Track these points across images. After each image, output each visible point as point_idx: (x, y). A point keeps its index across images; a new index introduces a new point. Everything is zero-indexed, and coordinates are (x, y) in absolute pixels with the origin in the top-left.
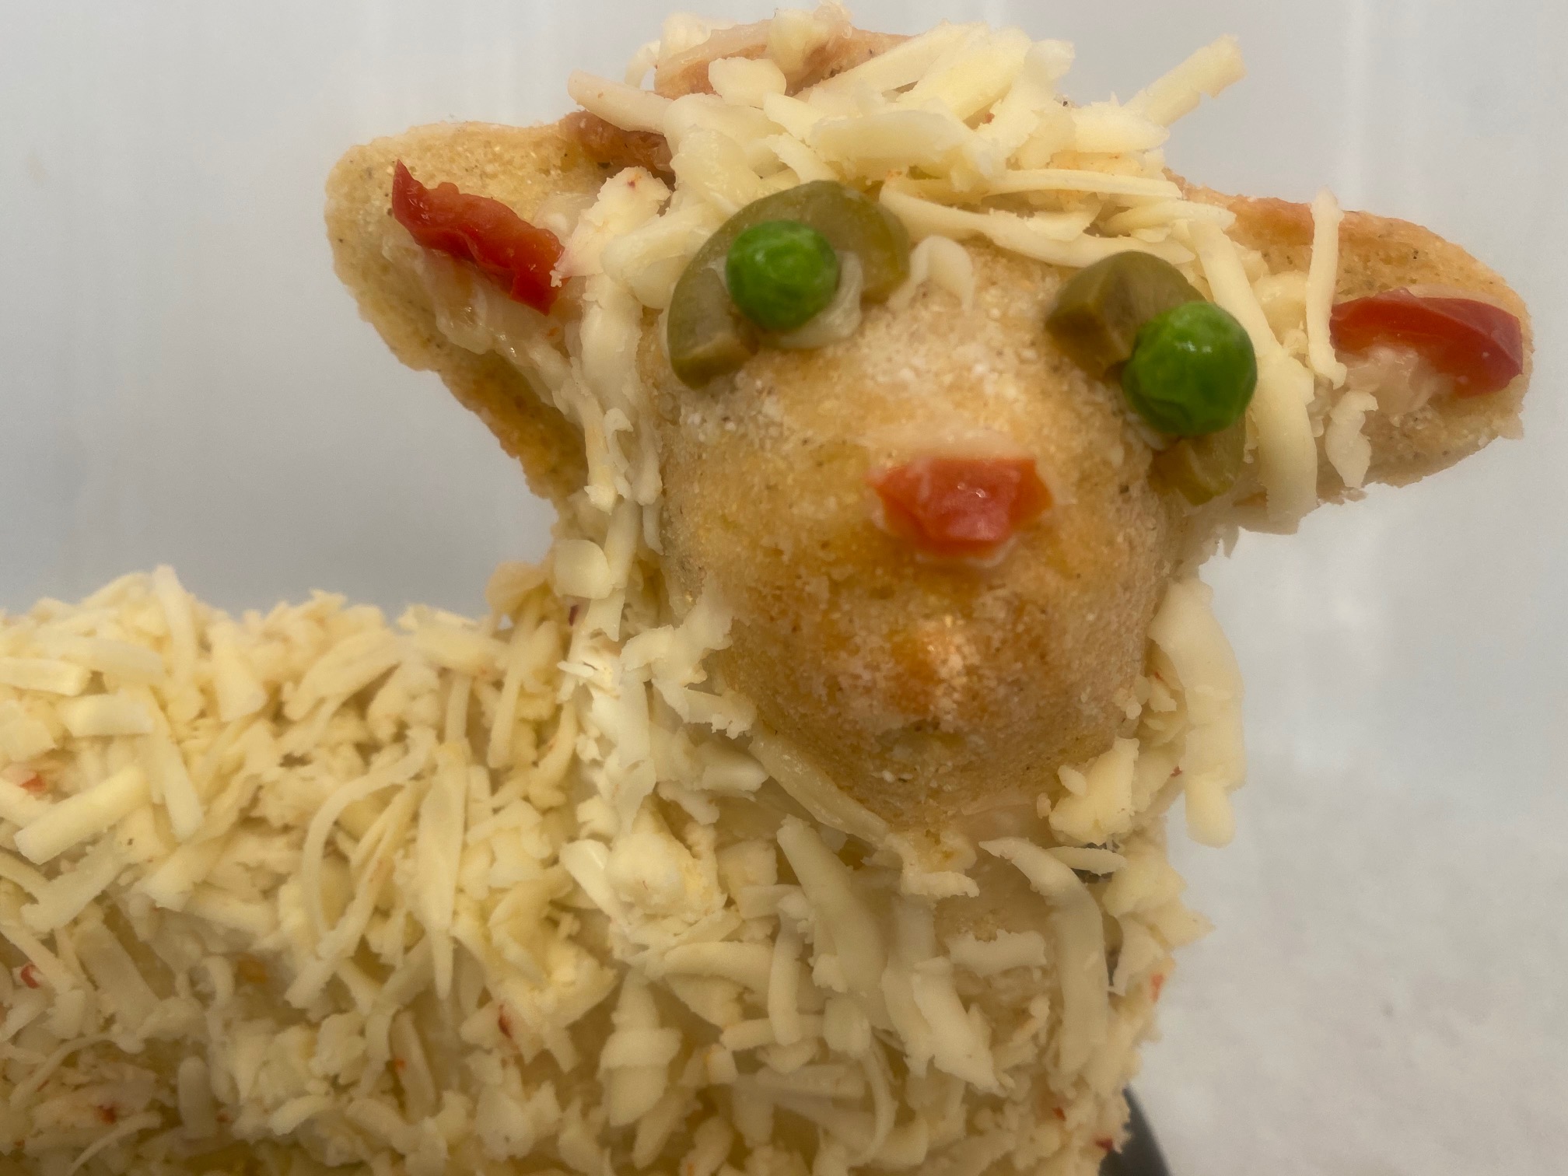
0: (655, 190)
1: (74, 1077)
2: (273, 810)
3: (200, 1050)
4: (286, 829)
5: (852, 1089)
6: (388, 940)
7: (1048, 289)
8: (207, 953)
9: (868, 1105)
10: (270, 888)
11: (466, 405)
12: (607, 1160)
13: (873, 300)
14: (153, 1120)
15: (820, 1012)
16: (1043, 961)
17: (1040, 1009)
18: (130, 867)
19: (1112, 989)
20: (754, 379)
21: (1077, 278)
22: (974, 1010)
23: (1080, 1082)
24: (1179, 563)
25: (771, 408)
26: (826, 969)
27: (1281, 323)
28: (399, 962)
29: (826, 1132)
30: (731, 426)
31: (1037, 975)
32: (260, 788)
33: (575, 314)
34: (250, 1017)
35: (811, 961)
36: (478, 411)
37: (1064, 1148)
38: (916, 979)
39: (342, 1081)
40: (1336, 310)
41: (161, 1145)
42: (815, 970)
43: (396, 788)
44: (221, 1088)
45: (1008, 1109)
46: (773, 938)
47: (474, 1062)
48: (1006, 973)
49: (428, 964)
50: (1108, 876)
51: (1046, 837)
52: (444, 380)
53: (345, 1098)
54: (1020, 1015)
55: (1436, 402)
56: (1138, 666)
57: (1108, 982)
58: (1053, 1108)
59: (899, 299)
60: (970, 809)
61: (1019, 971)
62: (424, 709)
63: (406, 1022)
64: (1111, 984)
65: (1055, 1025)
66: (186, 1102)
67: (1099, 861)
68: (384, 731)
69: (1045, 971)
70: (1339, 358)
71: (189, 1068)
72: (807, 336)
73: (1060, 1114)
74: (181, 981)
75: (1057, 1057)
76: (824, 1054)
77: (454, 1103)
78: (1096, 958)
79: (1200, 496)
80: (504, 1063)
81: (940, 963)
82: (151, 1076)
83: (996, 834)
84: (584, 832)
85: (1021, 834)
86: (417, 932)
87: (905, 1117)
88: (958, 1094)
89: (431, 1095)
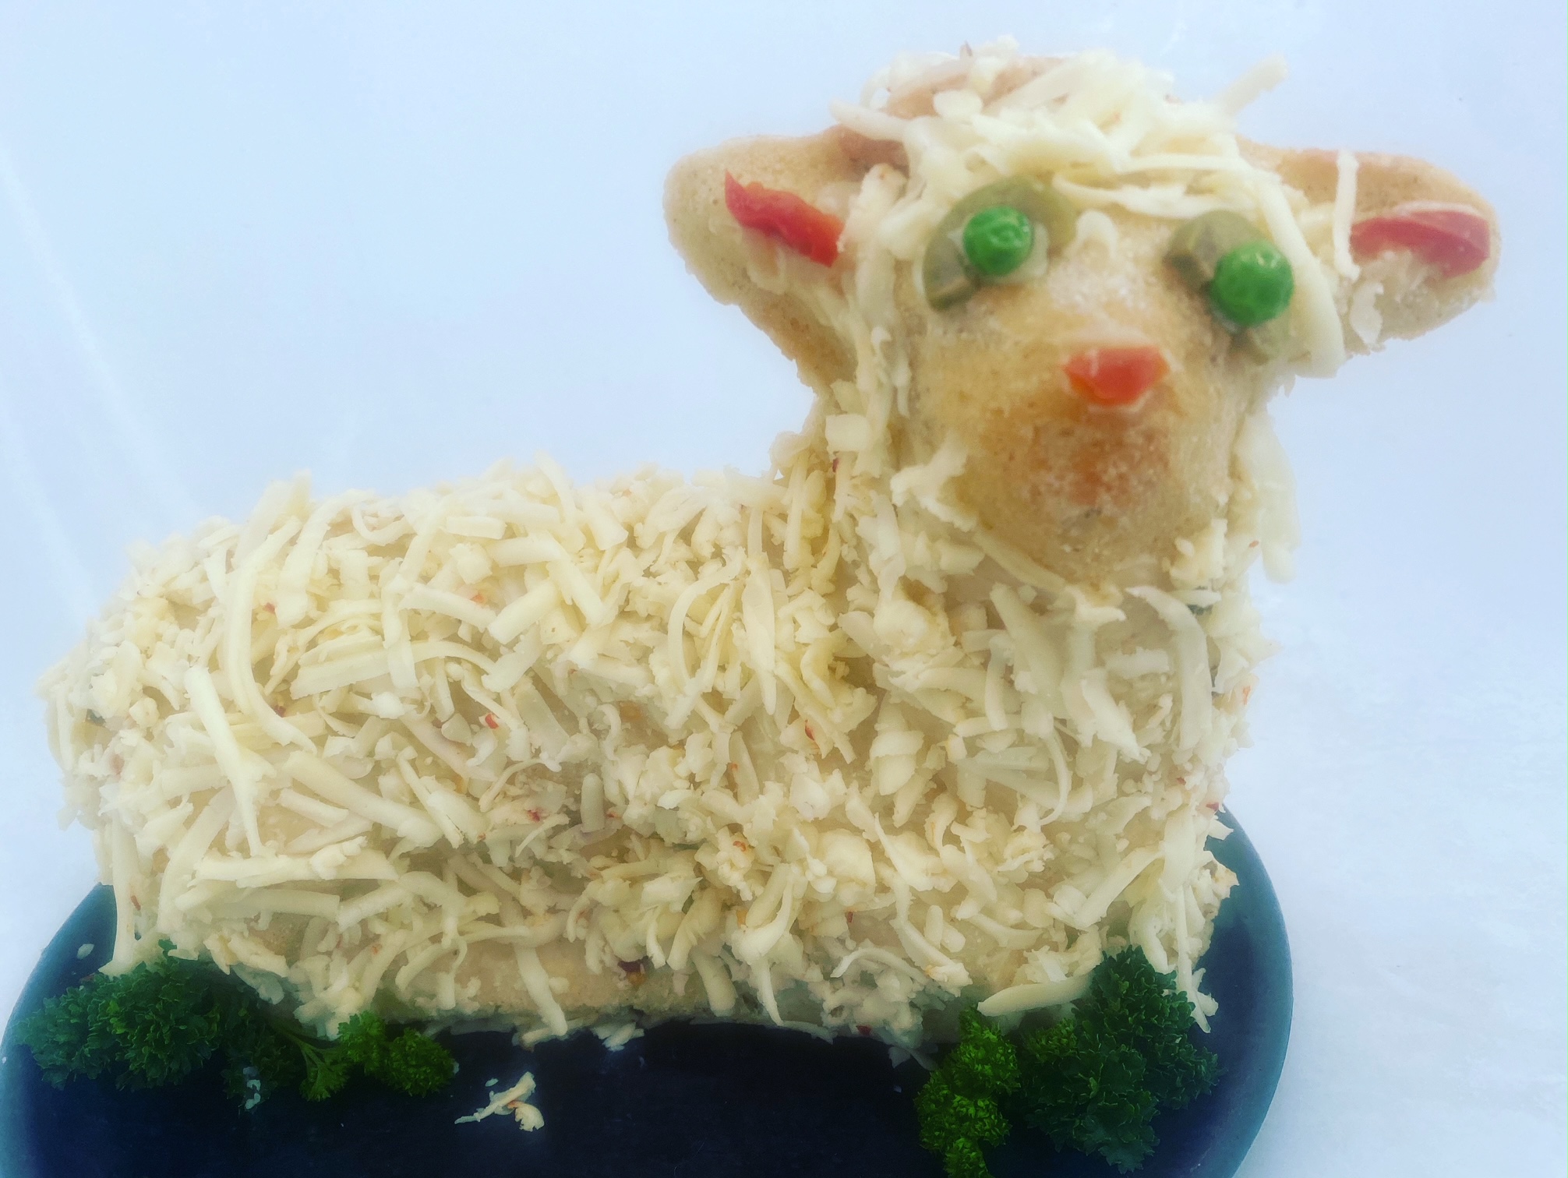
0: (895, 179)
1: (514, 791)
2: (640, 606)
3: (597, 770)
4: (649, 617)
5: (1039, 764)
6: (729, 684)
7: (1162, 237)
8: (600, 702)
9: (1051, 776)
10: (643, 655)
11: (758, 327)
12: (877, 820)
13: (1055, 252)
14: (564, 820)
15: (1018, 713)
16: (1167, 668)
17: (1166, 702)
18: (551, 646)
19: (1215, 690)
20: (977, 307)
21: (1183, 228)
22: (1122, 703)
23: (1194, 759)
24: (1251, 402)
25: (993, 323)
26: (1023, 680)
27: (1318, 241)
28: (737, 695)
29: (1023, 797)
30: (964, 335)
31: (1163, 679)
32: (629, 592)
33: (851, 267)
34: (629, 744)
35: (1012, 677)
36: (767, 331)
37: (1184, 806)
38: (1084, 683)
39: (697, 780)
40: (1355, 227)
41: (567, 837)
42: (1016, 683)
43: (724, 586)
44: (612, 793)
45: (1145, 778)
46: (985, 665)
47: (786, 760)
48: (1143, 677)
49: (758, 695)
50: (1210, 608)
51: (1166, 584)
52: (743, 311)
53: (699, 791)
54: (1152, 708)
55: (1429, 282)
56: (1226, 472)
57: (1211, 685)
58: (1176, 777)
59: (1071, 250)
60: (1118, 567)
61: (1151, 676)
62: (729, 535)
63: (739, 735)
64: (1214, 685)
65: (1176, 715)
66: (588, 806)
67: (1205, 599)
68: (707, 551)
69: (1169, 678)
70: (1356, 260)
71: (589, 782)
72: (1014, 277)
73: (1182, 781)
74: (583, 723)
75: (1178, 739)
76: (1021, 739)
77: (774, 789)
78: (1203, 667)
79: (1261, 359)
80: (807, 759)
81: (1099, 673)
82: (564, 788)
83: (1135, 583)
84: (852, 607)
85: (1151, 584)
86: (748, 676)
87: (1077, 783)
88: (1111, 764)
89: (756, 786)
